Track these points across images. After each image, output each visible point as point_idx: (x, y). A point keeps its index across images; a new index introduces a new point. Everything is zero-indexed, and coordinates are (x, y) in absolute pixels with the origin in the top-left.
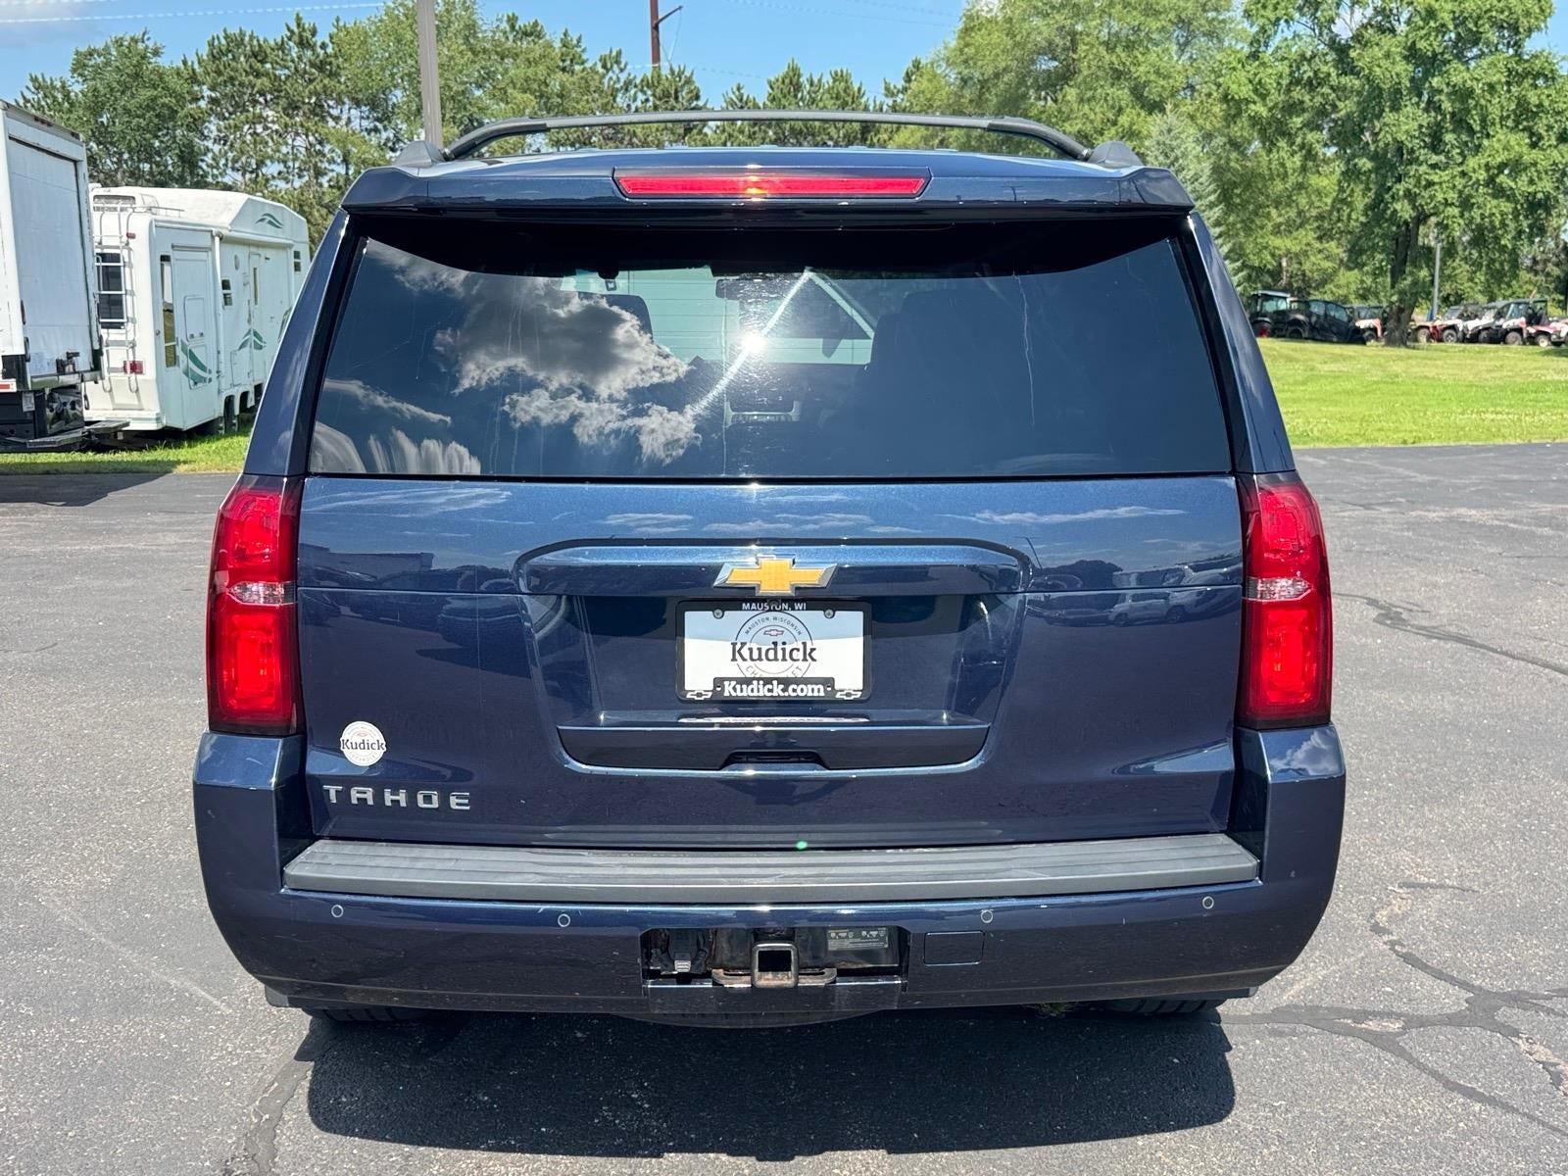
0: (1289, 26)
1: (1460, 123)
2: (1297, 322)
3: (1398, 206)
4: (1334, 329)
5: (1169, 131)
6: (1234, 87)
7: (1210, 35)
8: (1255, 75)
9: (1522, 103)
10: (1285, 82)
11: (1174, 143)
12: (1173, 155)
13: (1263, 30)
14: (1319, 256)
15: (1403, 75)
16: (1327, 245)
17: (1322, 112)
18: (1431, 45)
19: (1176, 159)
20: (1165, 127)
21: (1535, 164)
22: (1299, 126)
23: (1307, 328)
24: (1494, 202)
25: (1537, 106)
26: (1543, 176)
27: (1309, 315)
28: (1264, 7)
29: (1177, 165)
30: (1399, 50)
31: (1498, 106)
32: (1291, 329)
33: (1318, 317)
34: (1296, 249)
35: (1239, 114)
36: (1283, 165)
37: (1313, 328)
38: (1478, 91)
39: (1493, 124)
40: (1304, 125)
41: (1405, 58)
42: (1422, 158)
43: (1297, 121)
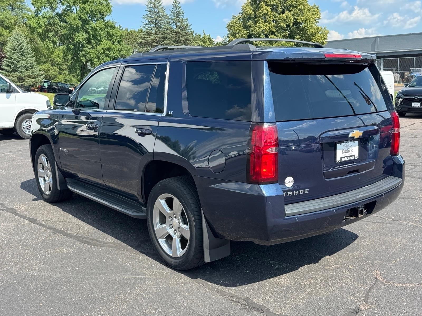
0: (45, 8)
1: (95, 38)
2: (55, 88)
3: (82, 58)
4: (65, 90)
5: (18, 35)
6: (32, 24)
7: (19, 9)
8: (38, 21)
9: (108, 33)
10: (46, 24)
11: (20, 39)
12: (20, 42)
13: (38, 9)
14: (53, 71)
15: (79, 24)
16: (54, 68)
17: (57, 32)
18: (85, 17)
19: (21, 43)
20: (16, 34)
21: (114, 49)
22: (51, 36)
23: (58, 90)
24: (106, 58)
25: (112, 34)
26: (116, 51)
27: (58, 86)
28: (38, 3)
29: (22, 45)
30: (77, 17)
31: (103, 33)
32: (53, 90)
33: (60, 87)
34: (46, 68)
35: (34, 31)
36: (48, 46)
37: (59, 90)
38: (98, 29)
39: (102, 38)
40: (52, 35)
41: (79, 19)
42: (86, 46)
43: (50, 34)
